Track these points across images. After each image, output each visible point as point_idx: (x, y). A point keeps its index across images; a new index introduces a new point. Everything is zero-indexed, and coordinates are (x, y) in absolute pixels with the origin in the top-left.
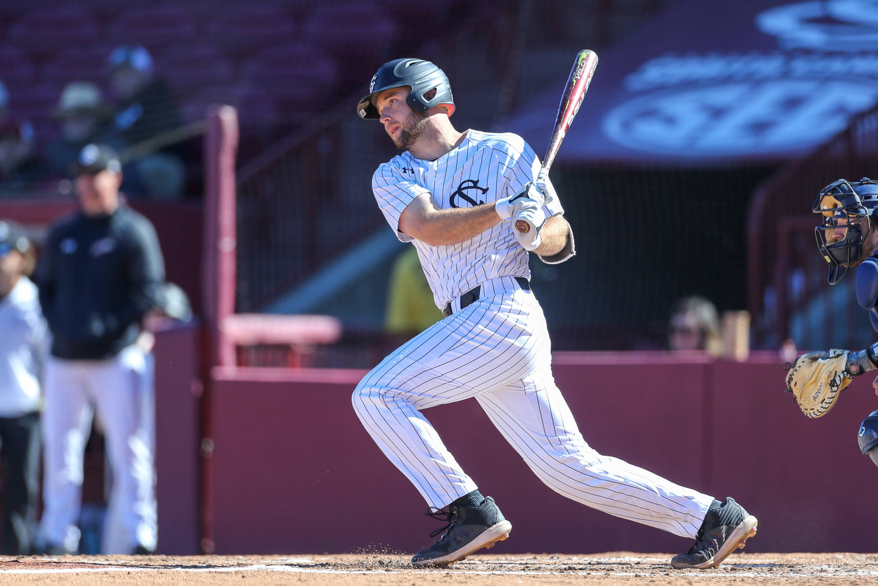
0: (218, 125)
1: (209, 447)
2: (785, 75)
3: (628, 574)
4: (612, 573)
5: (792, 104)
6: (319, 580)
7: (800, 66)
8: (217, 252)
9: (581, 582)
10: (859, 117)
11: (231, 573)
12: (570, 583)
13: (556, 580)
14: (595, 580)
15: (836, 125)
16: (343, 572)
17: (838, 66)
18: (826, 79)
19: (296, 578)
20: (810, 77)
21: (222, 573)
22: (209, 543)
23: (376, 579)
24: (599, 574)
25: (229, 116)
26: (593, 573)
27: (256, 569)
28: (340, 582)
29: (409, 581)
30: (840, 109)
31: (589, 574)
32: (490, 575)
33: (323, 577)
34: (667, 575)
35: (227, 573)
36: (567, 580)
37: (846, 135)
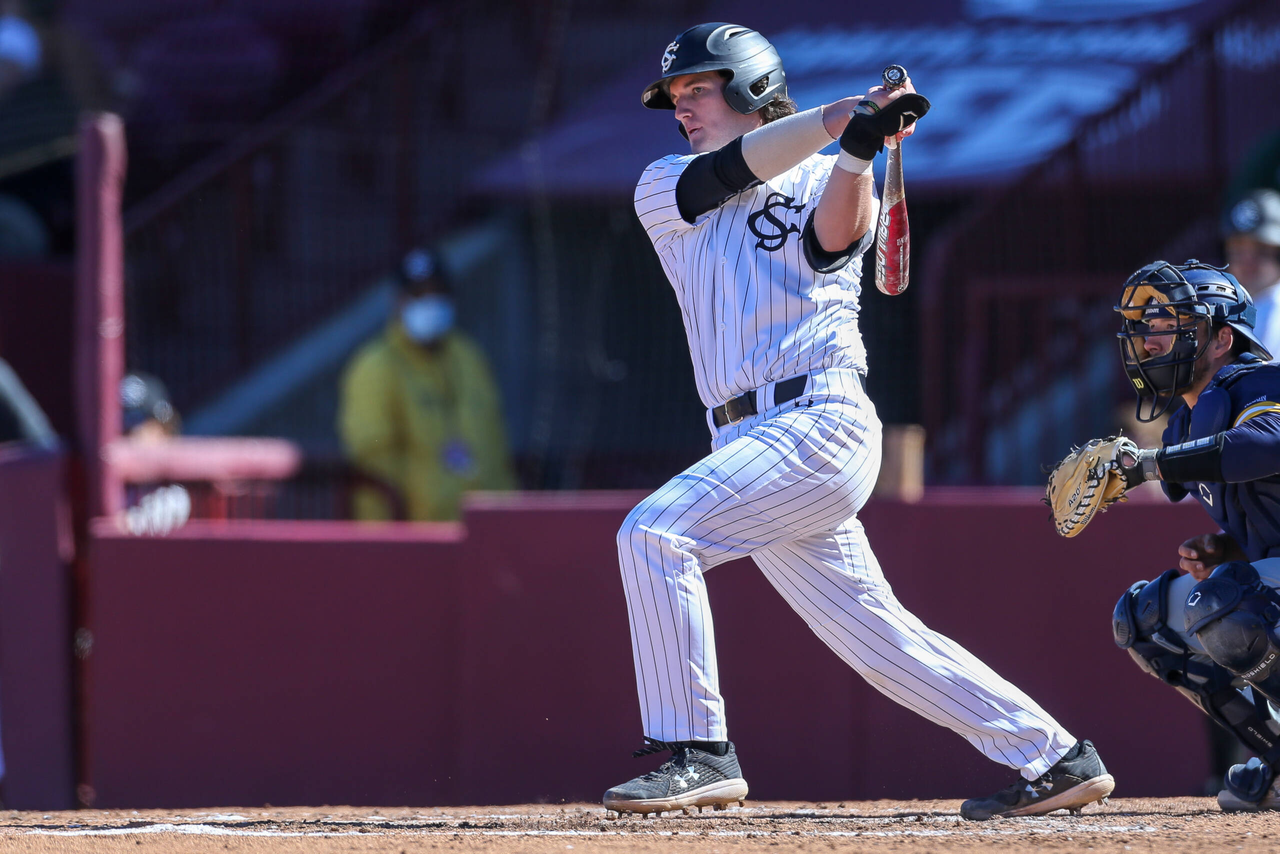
0: (97, 142)
1: (86, 643)
2: (975, 59)
3: (736, 833)
4: (712, 832)
5: (988, 103)
6: (256, 846)
7: (1001, 44)
8: (95, 337)
9: (664, 846)
10: (1091, 122)
11: (119, 837)
12: (647, 848)
13: (624, 843)
14: (684, 843)
15: (1053, 136)
16: (293, 834)
17: (1057, 45)
18: (1041, 66)
19: (220, 845)
20: (1012, 61)
21: (105, 837)
22: (88, 792)
23: (345, 844)
24: (692, 833)
25: (111, 128)
26: (682, 833)
27: (158, 831)
28: (289, 850)
29: (396, 847)
30: (1061, 111)
31: (677, 834)
32: (522, 836)
33: (261, 841)
34: (797, 833)
35: (113, 837)
36: (642, 844)
37: (1069, 151)
